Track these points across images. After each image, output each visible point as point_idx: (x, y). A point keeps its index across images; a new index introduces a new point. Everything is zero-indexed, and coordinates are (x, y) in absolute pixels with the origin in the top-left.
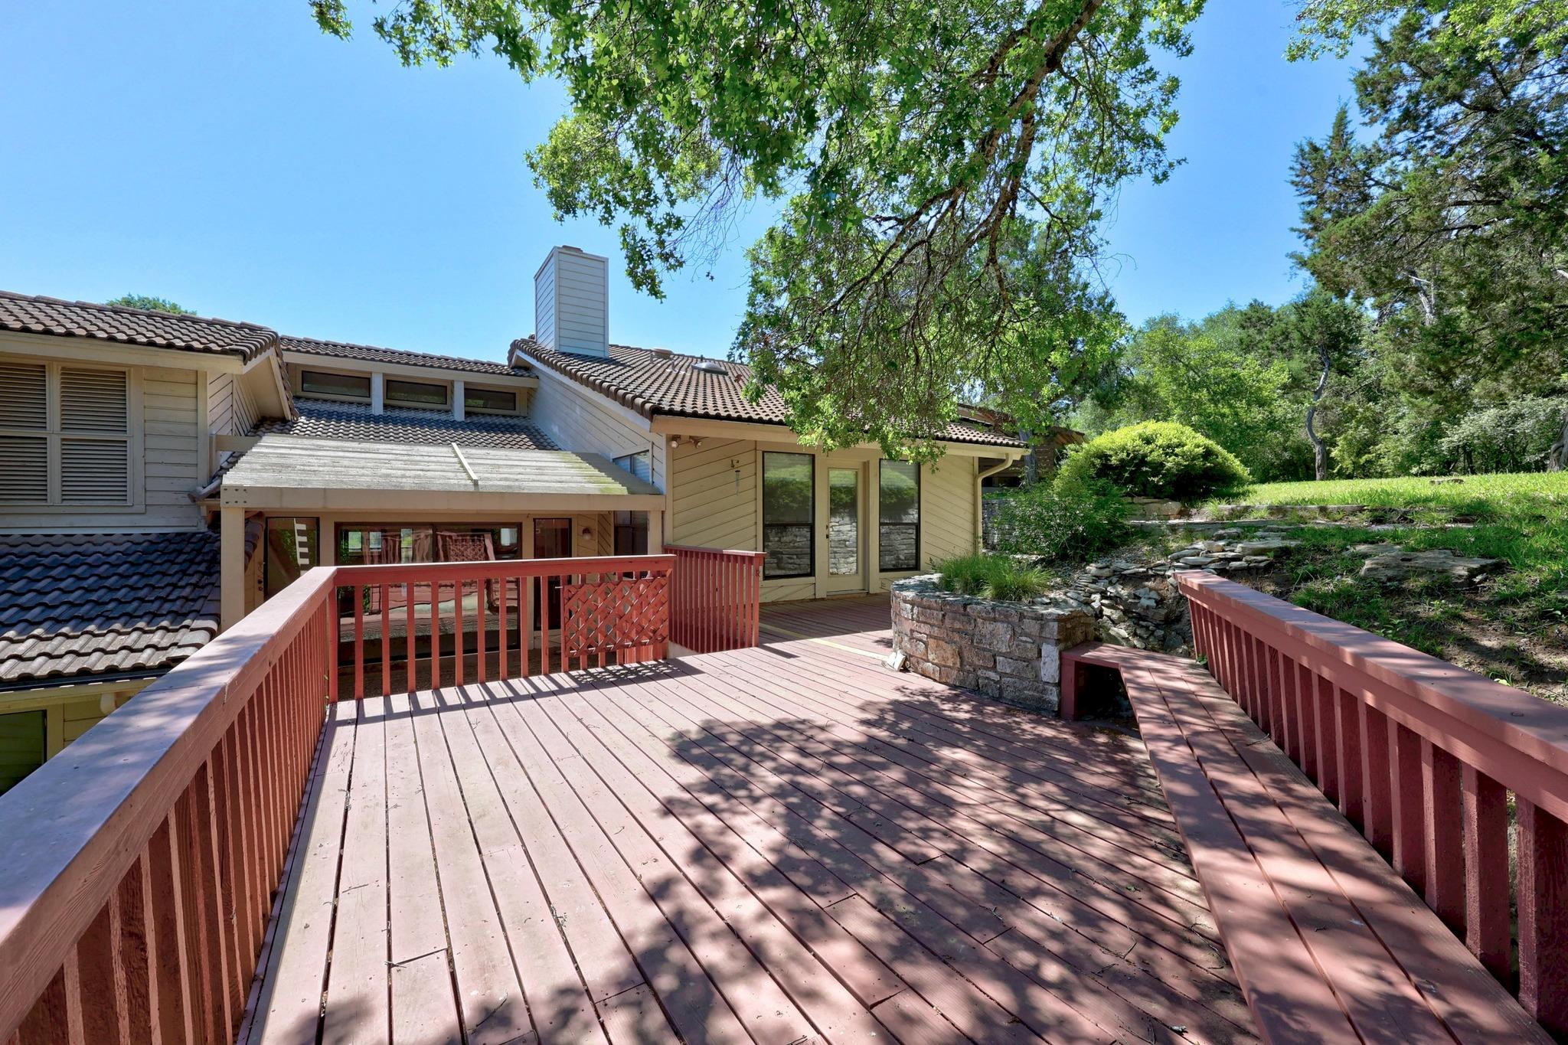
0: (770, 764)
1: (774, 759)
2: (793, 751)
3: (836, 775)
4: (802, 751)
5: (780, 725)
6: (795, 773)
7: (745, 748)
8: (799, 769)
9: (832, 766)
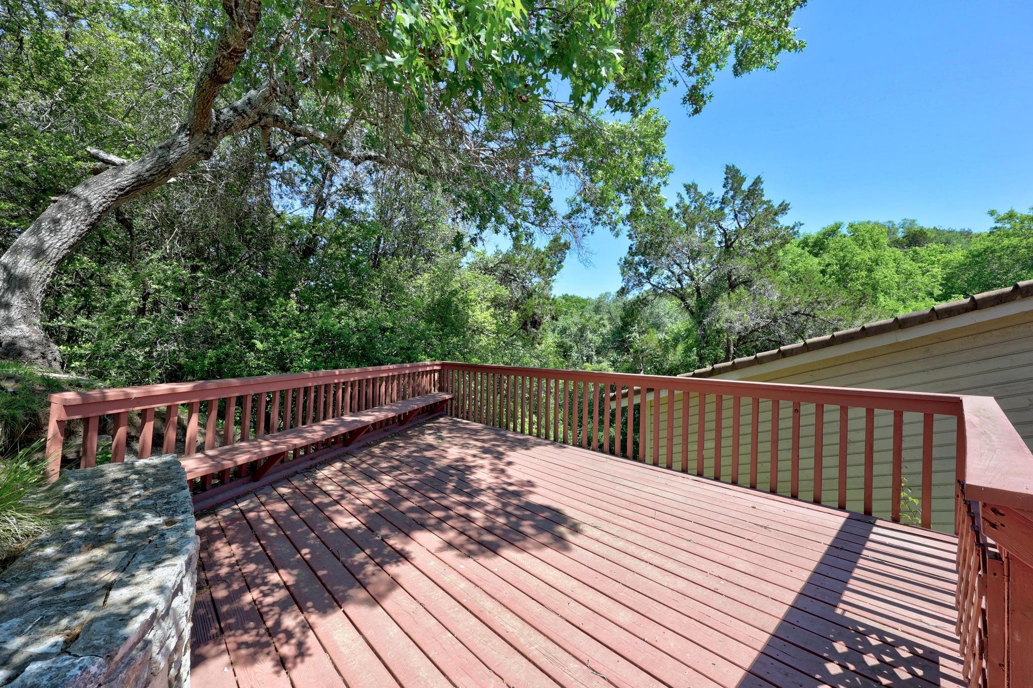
0: (489, 508)
1: (487, 511)
2: (475, 519)
3: (445, 502)
4: (469, 519)
5: (493, 549)
6: (471, 502)
7: (513, 519)
8: (469, 506)
9: (447, 508)
